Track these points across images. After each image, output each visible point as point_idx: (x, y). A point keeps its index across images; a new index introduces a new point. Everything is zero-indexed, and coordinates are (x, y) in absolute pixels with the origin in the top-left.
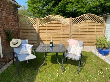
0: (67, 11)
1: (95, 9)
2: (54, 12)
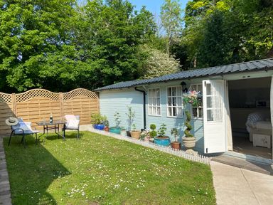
0: (42, 76)
1: (88, 75)
2: (14, 75)
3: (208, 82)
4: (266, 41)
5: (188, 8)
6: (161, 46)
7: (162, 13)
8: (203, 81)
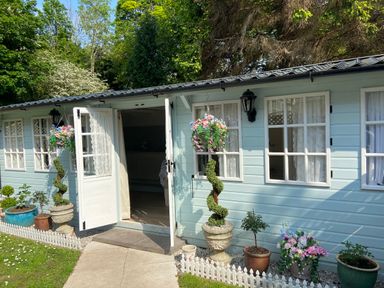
3: (84, 110)
4: (194, 61)
5: (119, 7)
6: (81, 59)
7: (81, 8)
8: (75, 110)
